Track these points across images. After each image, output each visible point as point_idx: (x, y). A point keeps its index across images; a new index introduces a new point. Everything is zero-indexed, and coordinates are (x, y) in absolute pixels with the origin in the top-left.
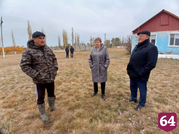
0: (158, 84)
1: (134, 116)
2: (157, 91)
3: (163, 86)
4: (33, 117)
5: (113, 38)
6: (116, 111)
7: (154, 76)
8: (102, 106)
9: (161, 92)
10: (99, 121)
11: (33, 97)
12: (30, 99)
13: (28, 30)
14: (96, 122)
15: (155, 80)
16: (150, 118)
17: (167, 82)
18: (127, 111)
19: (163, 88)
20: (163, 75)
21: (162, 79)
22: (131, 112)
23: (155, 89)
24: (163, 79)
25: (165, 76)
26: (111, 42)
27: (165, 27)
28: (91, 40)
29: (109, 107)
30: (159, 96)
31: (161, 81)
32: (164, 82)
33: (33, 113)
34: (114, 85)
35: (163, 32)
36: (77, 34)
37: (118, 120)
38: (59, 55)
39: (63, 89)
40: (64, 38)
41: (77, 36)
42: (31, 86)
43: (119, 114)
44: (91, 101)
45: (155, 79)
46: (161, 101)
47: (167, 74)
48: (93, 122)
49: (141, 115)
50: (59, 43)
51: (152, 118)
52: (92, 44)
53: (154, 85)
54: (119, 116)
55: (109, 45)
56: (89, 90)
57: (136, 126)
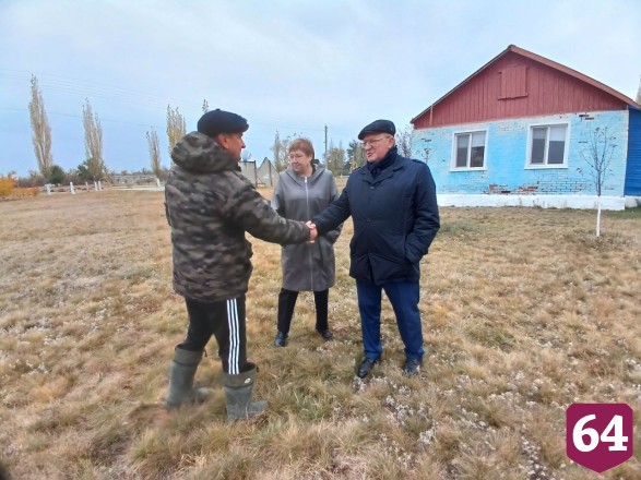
0: (487, 288)
1: (402, 390)
2: (482, 308)
3: (501, 294)
4: (54, 426)
5: (352, 141)
6: (348, 380)
7: (475, 263)
8: (304, 370)
9: (494, 312)
10: (291, 417)
11: (47, 360)
12: (42, 367)
14: (279, 424)
15: (478, 276)
16: (451, 391)
17: (515, 280)
18: (382, 375)
19: (500, 298)
20: (503, 259)
21: (499, 270)
22: (396, 379)
23: (475, 305)
24: (505, 271)
25: (511, 261)
26: (346, 155)
27: (516, 104)
28: (277, 148)
29: (326, 372)
30: (486, 324)
31: (495, 277)
32: (506, 280)
33: (55, 411)
34: (348, 300)
35: (510, 122)
37: (352, 407)
38: (156, 202)
39: (165, 324)
40: (171, 140)
42: (43, 321)
43: (357, 388)
44: (269, 357)
45: (478, 272)
46: (492, 339)
47: (518, 256)
48: (271, 425)
49: (426, 385)
50: (156, 159)
51: (459, 393)
52: (282, 163)
53: (473, 293)
54: (356, 396)
55: (340, 165)
56: (263, 320)
57: (407, 422)
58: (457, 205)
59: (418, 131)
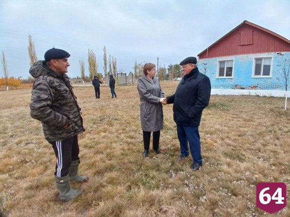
0: (233, 133)
1: (192, 178)
2: (230, 142)
3: (239, 136)
4: (37, 187)
5: (170, 65)
6: (167, 172)
7: (228, 121)
8: (147, 167)
9: (236, 144)
10: (142, 187)
11: (36, 158)
12: (33, 161)
13: (30, 51)
14: (136, 190)
15: (229, 127)
16: (215, 179)
17: (246, 129)
18: (183, 171)
19: (239, 138)
20: (241, 119)
21: (239, 125)
22: (189, 173)
23: (227, 141)
24: (241, 125)
25: (244, 121)
26: (167, 71)
27: (248, 48)
28: (136, 68)
29: (157, 168)
30: (232, 149)
31: (237, 128)
32: (242, 129)
33: (38, 180)
34: (167, 136)
35: (244, 56)
36: (113, 58)
37: (169, 184)
38: (83, 91)
39: (87, 144)
40: (90, 64)
41: (112, 61)
42: (34, 141)
43: (171, 176)
44: (132, 160)
45: (229, 125)
46: (235, 156)
47: (248, 118)
48: (132, 190)
49: (203, 176)
50: (83, 72)
51: (219, 180)
52: (138, 75)
53: (226, 135)
54: (170, 179)
55: (164, 75)
56: (129, 144)
57: (194, 192)
58: (219, 94)
59: (201, 60)
